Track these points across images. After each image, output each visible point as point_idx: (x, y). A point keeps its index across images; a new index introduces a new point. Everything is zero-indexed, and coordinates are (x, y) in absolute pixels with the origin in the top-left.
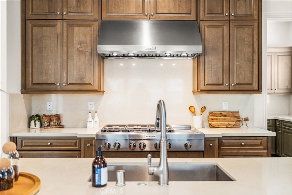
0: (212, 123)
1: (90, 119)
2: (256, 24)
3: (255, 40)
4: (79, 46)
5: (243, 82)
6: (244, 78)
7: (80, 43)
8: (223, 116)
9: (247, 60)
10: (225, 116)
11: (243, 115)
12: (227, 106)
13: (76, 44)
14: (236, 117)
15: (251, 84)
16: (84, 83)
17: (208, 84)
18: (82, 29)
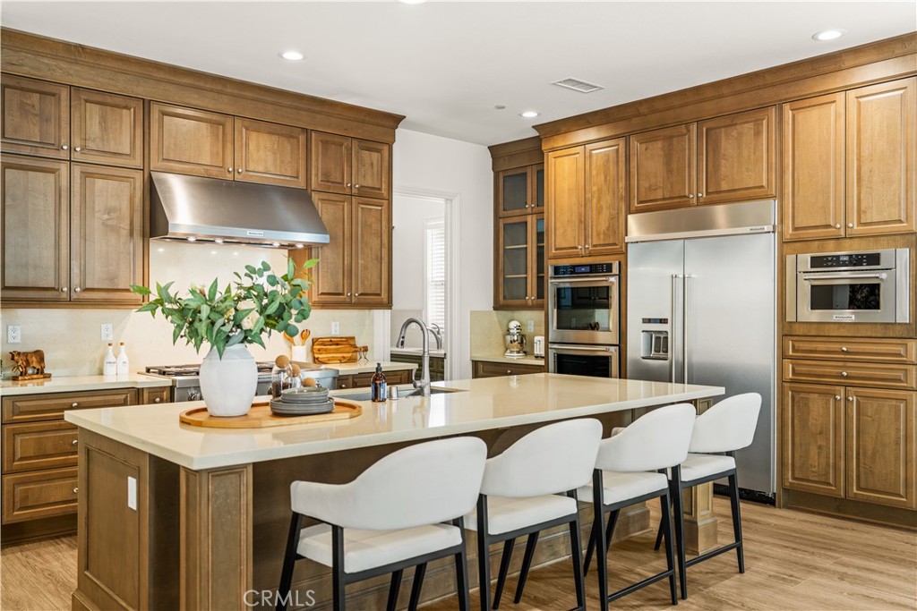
0: (320, 356)
1: (111, 358)
2: (385, 202)
3: (383, 228)
4: (106, 217)
5: (369, 292)
6: (371, 285)
7: (109, 211)
8: (334, 345)
9: (374, 257)
10: (337, 344)
11: (360, 343)
12: (338, 328)
13: (99, 211)
14: (351, 345)
15: (379, 295)
16: (115, 287)
17: (322, 294)
18: (112, 185)
